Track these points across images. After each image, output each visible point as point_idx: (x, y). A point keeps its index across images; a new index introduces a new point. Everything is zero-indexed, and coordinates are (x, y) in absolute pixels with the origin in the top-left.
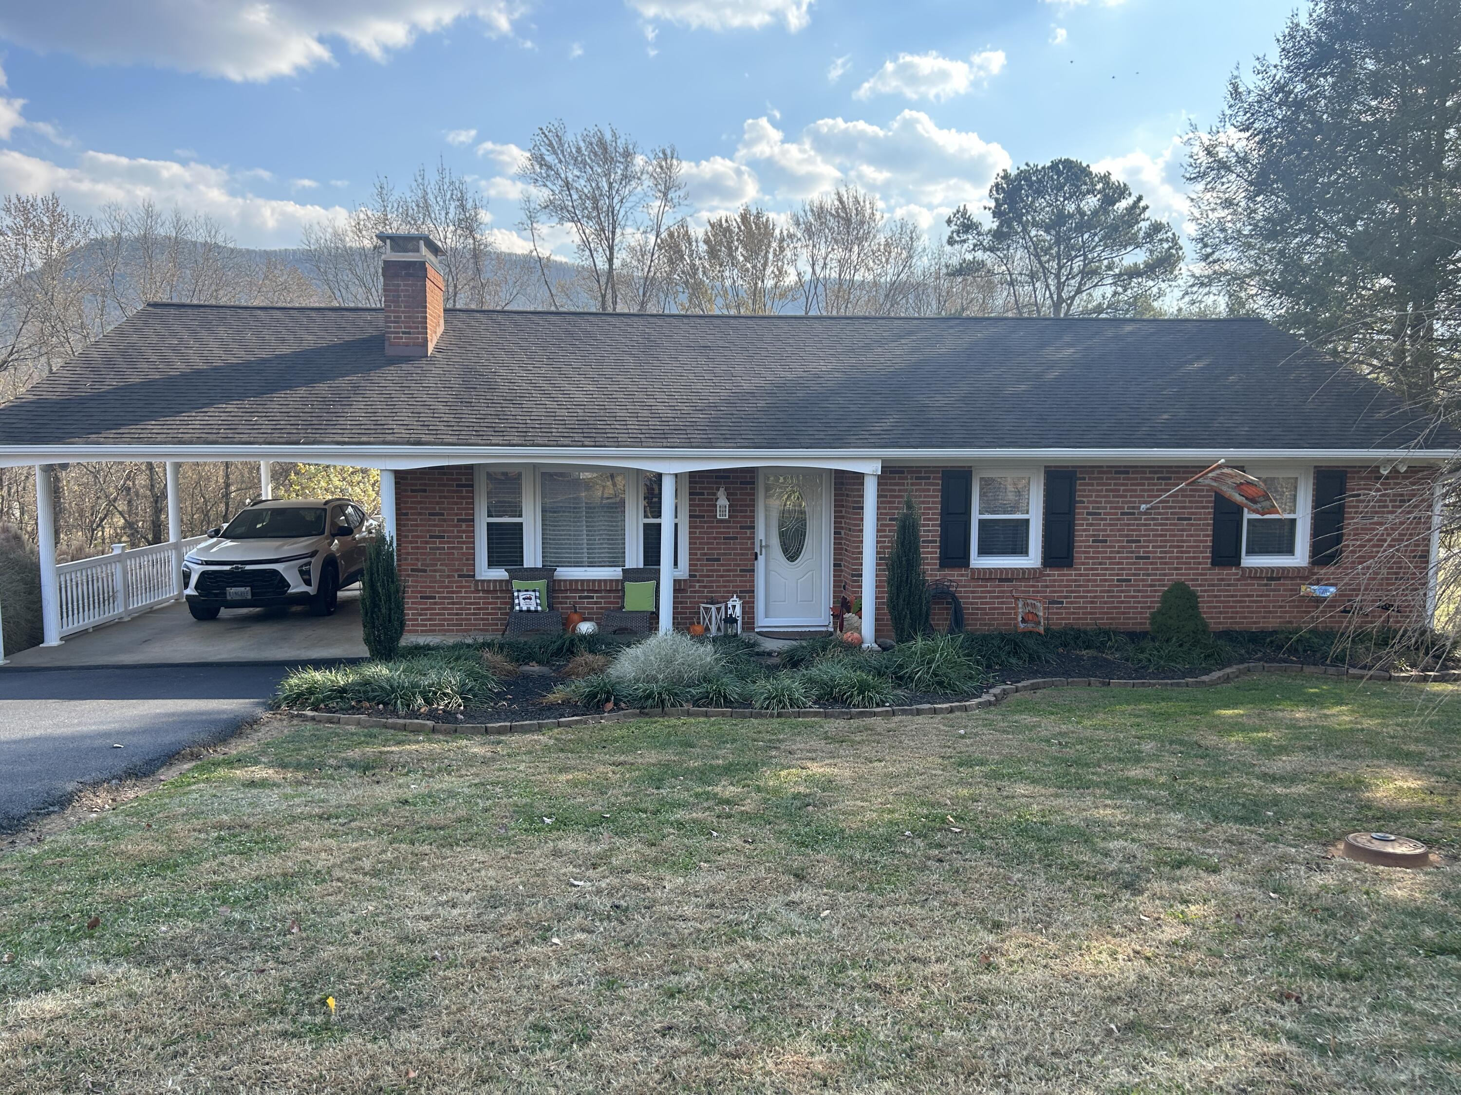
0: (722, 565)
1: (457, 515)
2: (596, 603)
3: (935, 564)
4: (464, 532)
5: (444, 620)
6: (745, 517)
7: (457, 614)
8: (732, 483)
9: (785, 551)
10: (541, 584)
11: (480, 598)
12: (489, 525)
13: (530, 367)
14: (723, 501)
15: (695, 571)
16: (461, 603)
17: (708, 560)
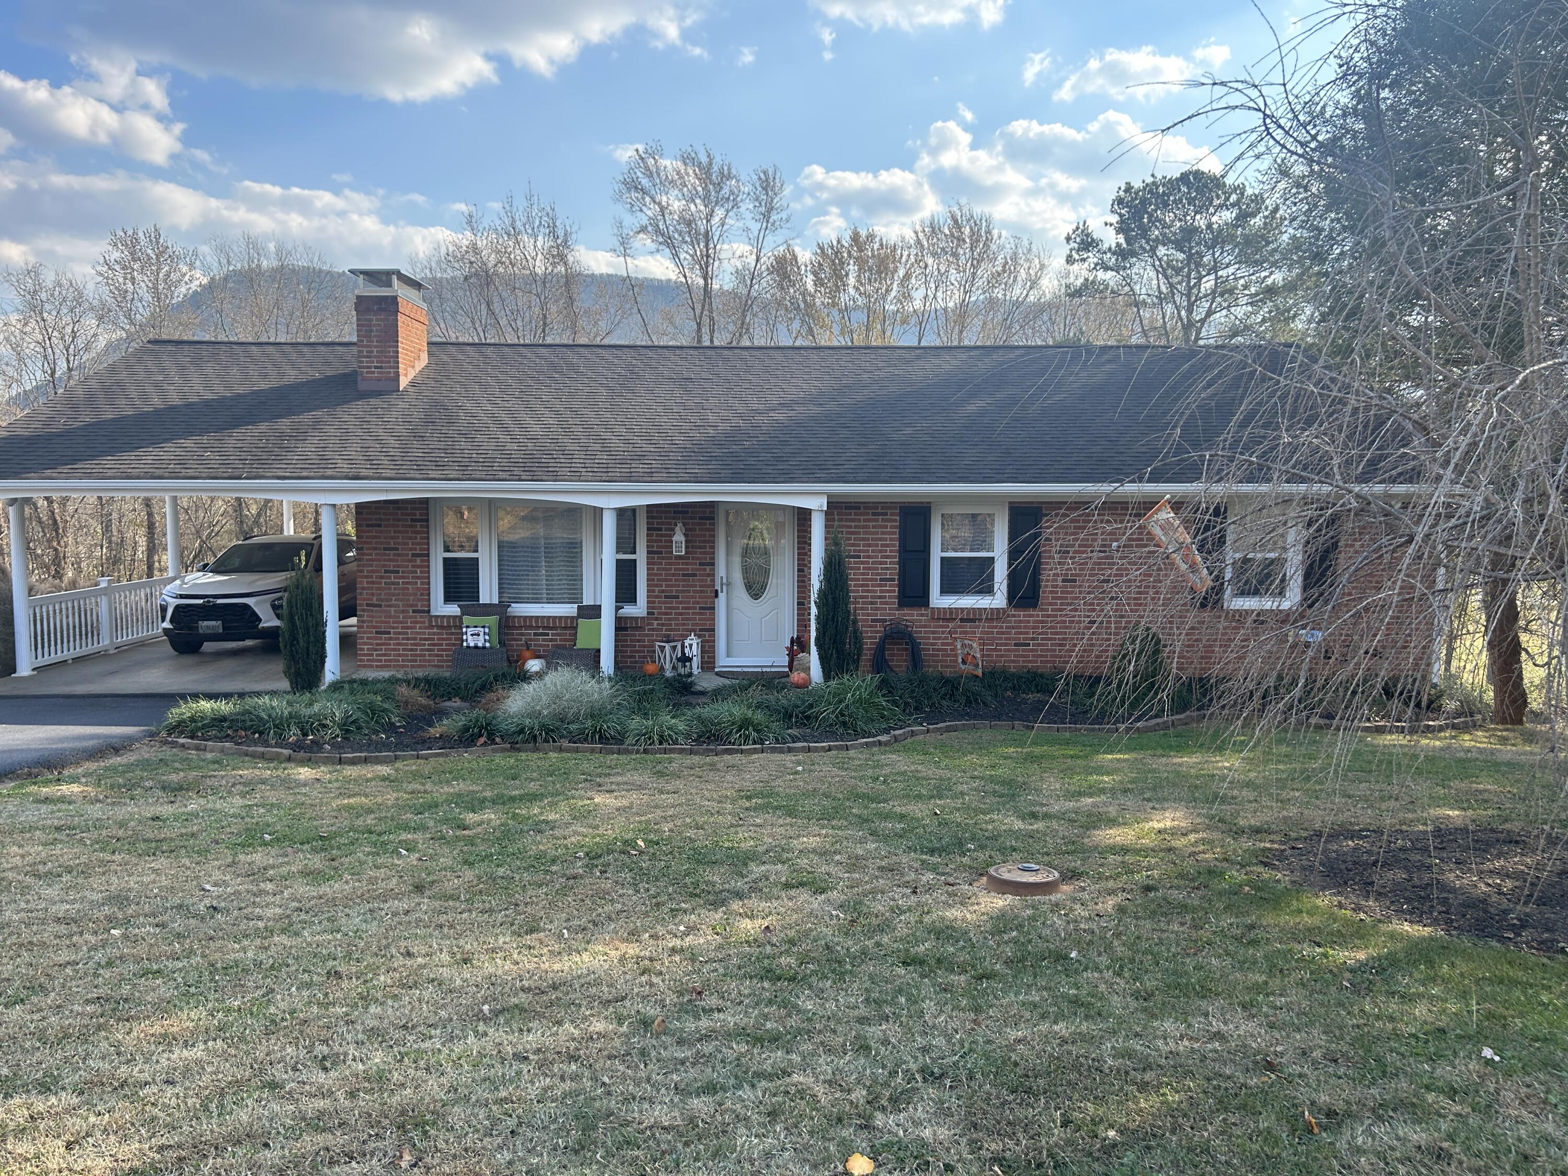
0: (681, 603)
1: (411, 549)
2: (551, 640)
3: (894, 603)
4: (418, 567)
5: (399, 655)
6: (705, 553)
7: (411, 650)
8: (692, 518)
9: (749, 587)
10: (493, 620)
11: (434, 634)
12: (445, 560)
13: (499, 401)
14: (679, 537)
15: (653, 608)
16: (415, 639)
17: (666, 597)
